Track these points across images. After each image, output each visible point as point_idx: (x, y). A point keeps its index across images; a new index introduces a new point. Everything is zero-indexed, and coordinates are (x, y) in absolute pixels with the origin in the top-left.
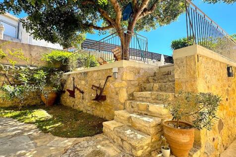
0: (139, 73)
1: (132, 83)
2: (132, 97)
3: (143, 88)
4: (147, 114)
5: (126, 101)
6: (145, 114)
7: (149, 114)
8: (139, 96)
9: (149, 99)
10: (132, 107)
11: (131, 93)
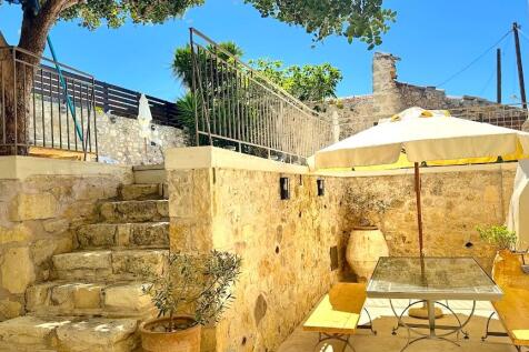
0: (69, 193)
1: (49, 226)
2: (49, 272)
3: (84, 240)
4: (100, 316)
5: (30, 285)
6: (95, 316)
7: (105, 313)
8: (71, 265)
9: (105, 273)
10: (55, 303)
11: (44, 258)
